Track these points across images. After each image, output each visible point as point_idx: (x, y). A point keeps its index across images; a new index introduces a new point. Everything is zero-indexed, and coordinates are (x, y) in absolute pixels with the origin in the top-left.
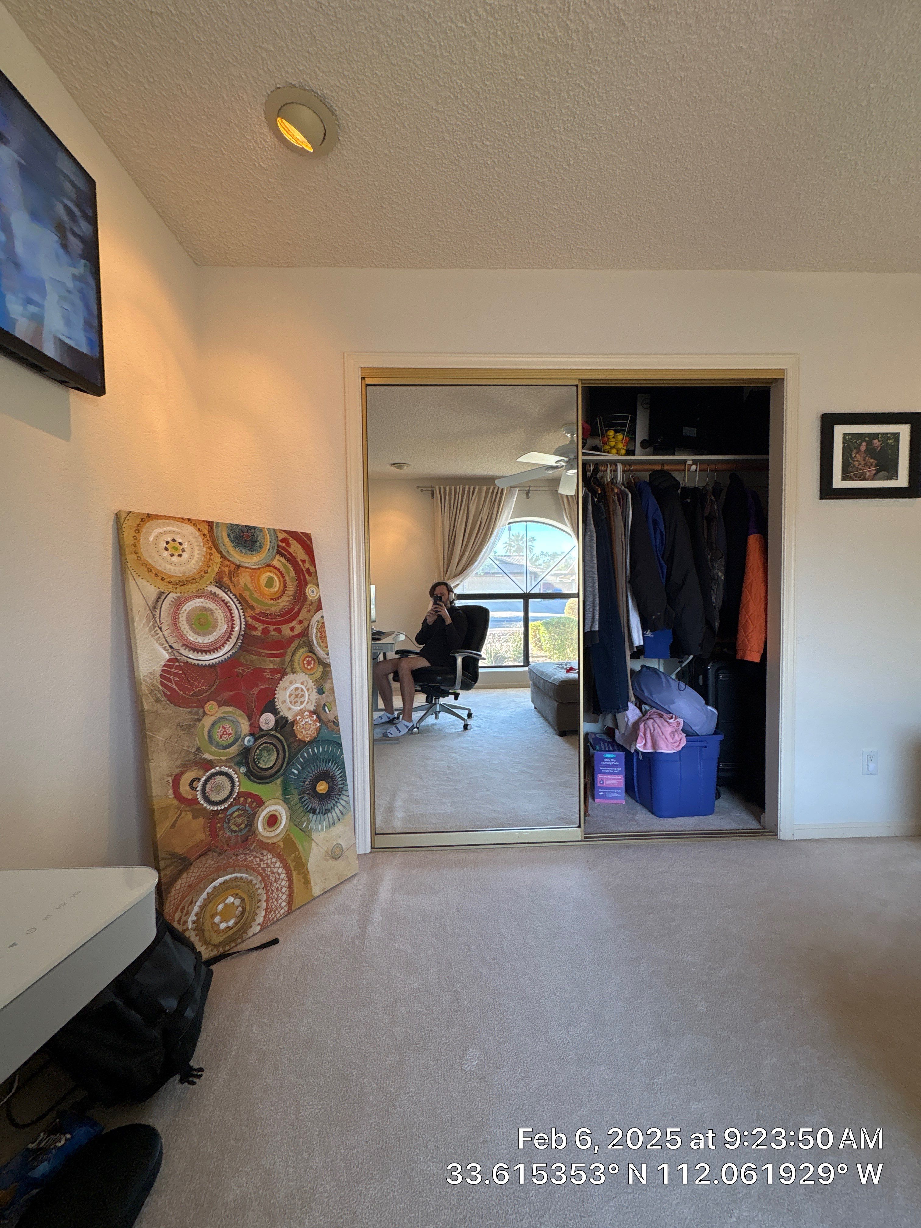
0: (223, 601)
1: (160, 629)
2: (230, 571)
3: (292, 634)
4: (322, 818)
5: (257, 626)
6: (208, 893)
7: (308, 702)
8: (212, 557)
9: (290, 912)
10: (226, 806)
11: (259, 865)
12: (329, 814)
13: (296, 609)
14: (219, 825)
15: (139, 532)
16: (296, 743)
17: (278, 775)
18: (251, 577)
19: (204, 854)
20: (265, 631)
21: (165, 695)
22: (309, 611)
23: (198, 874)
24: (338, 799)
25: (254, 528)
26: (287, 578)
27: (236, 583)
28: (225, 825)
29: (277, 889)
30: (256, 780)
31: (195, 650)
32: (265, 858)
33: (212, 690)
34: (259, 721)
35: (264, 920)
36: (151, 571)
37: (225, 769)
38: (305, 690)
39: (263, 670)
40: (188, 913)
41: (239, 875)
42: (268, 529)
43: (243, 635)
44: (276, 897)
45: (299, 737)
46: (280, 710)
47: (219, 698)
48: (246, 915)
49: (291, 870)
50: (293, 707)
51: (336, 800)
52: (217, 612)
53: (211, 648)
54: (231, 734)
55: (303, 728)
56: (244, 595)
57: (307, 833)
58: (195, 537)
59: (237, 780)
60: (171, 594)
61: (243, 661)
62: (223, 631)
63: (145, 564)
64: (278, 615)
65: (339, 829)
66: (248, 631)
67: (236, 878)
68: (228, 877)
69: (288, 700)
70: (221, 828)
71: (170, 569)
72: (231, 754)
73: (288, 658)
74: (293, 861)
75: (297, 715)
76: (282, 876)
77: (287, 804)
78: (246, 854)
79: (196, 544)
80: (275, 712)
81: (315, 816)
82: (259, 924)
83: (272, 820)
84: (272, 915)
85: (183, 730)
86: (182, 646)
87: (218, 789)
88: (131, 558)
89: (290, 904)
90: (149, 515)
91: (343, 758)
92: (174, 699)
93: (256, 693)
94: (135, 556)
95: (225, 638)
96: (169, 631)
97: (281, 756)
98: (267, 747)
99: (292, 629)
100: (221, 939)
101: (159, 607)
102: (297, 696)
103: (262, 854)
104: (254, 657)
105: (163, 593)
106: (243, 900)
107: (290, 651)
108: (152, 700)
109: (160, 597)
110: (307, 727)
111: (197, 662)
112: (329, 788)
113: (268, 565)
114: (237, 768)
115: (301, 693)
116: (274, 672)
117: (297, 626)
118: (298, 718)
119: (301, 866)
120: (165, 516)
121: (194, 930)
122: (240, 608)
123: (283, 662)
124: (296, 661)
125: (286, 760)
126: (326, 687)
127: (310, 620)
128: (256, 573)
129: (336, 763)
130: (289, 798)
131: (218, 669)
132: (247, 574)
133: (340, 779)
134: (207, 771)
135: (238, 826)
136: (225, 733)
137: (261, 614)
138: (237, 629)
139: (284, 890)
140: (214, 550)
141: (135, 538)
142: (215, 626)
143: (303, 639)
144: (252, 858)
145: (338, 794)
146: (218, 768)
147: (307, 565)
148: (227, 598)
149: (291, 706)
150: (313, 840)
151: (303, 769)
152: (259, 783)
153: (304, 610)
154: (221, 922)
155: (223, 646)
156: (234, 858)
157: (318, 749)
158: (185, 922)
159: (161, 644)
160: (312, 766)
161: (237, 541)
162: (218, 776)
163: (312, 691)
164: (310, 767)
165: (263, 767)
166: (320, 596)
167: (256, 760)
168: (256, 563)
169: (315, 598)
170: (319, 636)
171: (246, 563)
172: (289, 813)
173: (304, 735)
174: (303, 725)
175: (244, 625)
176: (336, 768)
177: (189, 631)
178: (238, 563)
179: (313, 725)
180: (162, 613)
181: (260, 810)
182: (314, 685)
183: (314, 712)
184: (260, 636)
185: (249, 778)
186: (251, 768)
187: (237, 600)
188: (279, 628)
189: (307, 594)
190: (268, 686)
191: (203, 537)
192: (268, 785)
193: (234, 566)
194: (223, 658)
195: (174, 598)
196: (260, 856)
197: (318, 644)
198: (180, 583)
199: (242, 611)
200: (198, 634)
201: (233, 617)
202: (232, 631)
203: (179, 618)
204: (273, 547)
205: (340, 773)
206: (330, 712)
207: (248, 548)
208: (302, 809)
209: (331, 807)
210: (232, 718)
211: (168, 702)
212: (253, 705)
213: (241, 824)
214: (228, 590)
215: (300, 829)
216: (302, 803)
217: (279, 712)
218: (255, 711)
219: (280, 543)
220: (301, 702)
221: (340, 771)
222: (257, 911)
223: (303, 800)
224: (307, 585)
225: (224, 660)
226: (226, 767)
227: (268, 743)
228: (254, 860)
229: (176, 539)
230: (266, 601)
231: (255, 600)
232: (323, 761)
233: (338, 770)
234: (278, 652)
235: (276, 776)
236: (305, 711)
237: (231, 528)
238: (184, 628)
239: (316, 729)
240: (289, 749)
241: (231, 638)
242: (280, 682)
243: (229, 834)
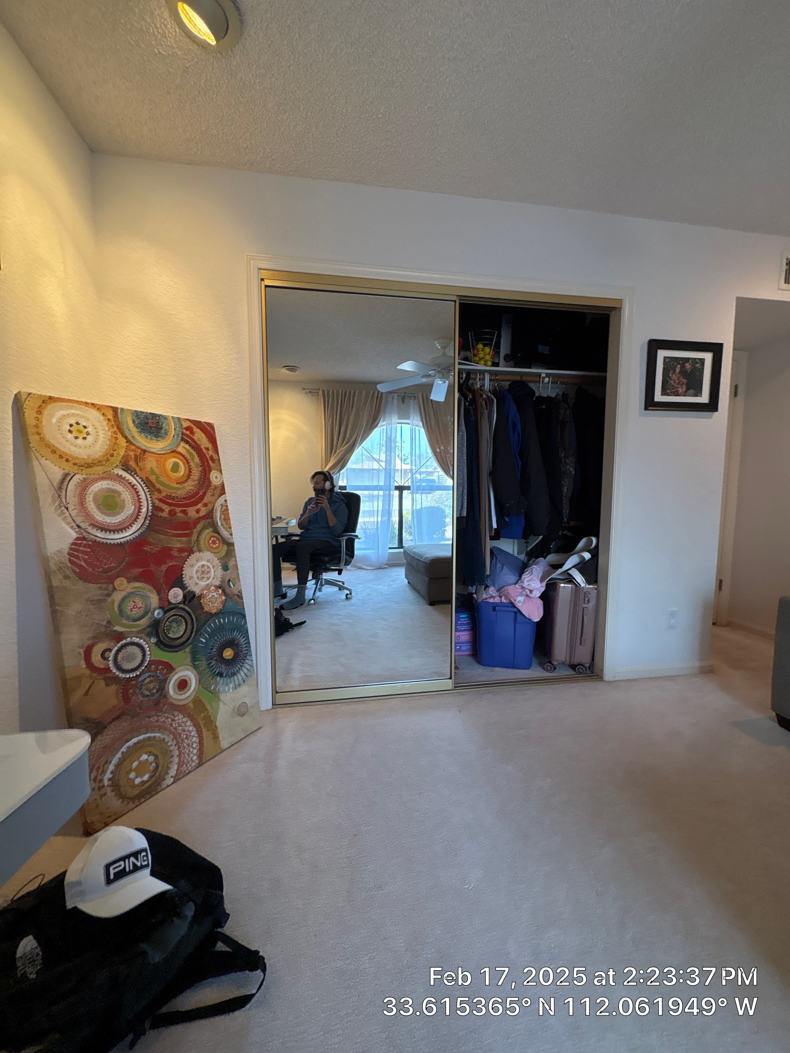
0: (130, 483)
1: (67, 508)
2: (136, 457)
3: (197, 516)
4: (229, 680)
5: (163, 508)
6: (123, 753)
7: (214, 578)
8: (118, 441)
9: (200, 764)
10: (138, 673)
11: (171, 725)
12: (235, 677)
13: (201, 493)
14: (131, 691)
15: (41, 413)
16: (203, 615)
17: (188, 643)
18: (157, 461)
19: (118, 718)
20: (172, 513)
21: (74, 571)
22: (213, 495)
23: (112, 736)
24: (243, 663)
25: (159, 416)
26: (192, 464)
27: (142, 467)
28: (137, 691)
29: (188, 745)
30: (167, 649)
31: (103, 529)
32: (176, 718)
33: (122, 566)
34: (168, 595)
35: (177, 772)
36: (55, 452)
37: (136, 640)
38: (211, 566)
39: (170, 549)
40: (104, 772)
41: (152, 735)
42: (172, 417)
43: (150, 516)
44: (187, 752)
45: (206, 609)
46: (187, 585)
47: (129, 575)
48: (160, 769)
49: (200, 727)
50: (200, 583)
51: (241, 664)
52: (124, 495)
53: (118, 528)
54: (141, 607)
55: (210, 602)
56: (151, 478)
57: (215, 694)
58: (99, 421)
60: (76, 476)
61: (152, 540)
62: (131, 512)
63: (48, 445)
64: (184, 498)
65: (244, 689)
66: (155, 512)
67: (149, 737)
68: (141, 737)
69: (195, 576)
70: (134, 693)
71: (75, 451)
72: (142, 625)
73: (194, 538)
74: (203, 719)
75: (204, 590)
76: (193, 733)
77: (196, 669)
78: (158, 716)
79: (101, 428)
80: (183, 587)
81: (222, 679)
82: (172, 777)
83: (183, 685)
84: (184, 768)
85: (93, 605)
86: (90, 525)
87: (131, 658)
88: (33, 439)
89: (200, 757)
90: (50, 398)
91: (247, 627)
92: (83, 576)
93: (164, 569)
94: (37, 437)
95: (133, 518)
96: (76, 511)
97: (190, 627)
98: (176, 619)
99: (198, 511)
100: (136, 792)
101: (65, 488)
102: (204, 572)
103: (173, 715)
104: (162, 537)
105: (68, 474)
106: (156, 757)
107: (196, 531)
108: (60, 577)
109: (66, 477)
110: (214, 600)
111: (105, 541)
112: (235, 654)
113: (173, 452)
114: (147, 639)
115: (207, 570)
116: (181, 550)
117: (202, 508)
118: (205, 592)
119: (210, 724)
120: (67, 400)
121: (111, 786)
122: (147, 490)
123: (190, 542)
124: (202, 540)
125: (195, 630)
126: (231, 564)
127: (215, 503)
128: (161, 458)
129: (240, 632)
130: (198, 664)
131: (127, 547)
132: (152, 459)
133: (244, 646)
134: (118, 642)
135: (150, 691)
136: (135, 606)
137: (168, 497)
138: (144, 510)
139: (195, 745)
140: (119, 435)
141: (37, 418)
142: (123, 507)
143: (209, 520)
144: (164, 719)
145: (242, 659)
146: (129, 639)
147: (211, 452)
148: (134, 482)
149: (198, 581)
150: (220, 700)
151: (210, 638)
152: (170, 652)
153: (209, 494)
154: (137, 777)
155: (131, 526)
156: (147, 719)
157: (224, 620)
158: (101, 780)
159: (68, 524)
160: (218, 635)
161: (142, 427)
162: (130, 646)
163: (218, 567)
164: (217, 636)
165: (173, 637)
166: (223, 481)
167: (166, 631)
168: (160, 448)
169: (219, 484)
170: (223, 518)
171: (151, 448)
172: (198, 678)
173: (211, 608)
174: (209, 598)
175: (151, 506)
176: (241, 636)
177: (96, 511)
178: (144, 448)
179: (219, 599)
180: (68, 494)
181: (171, 675)
182: (219, 562)
183: (220, 587)
184: (167, 517)
185: (159, 647)
186: (162, 638)
187: (144, 483)
188: (185, 510)
189: (211, 479)
190: (176, 564)
191: (108, 422)
192: (178, 653)
193: (140, 451)
194: (131, 537)
195: (79, 479)
196: (172, 716)
197: (222, 525)
198: (86, 466)
199: (149, 493)
200: (106, 514)
201: (140, 499)
202: (139, 512)
203: (85, 499)
204: (178, 435)
205: (244, 641)
206: (234, 586)
207: (154, 434)
208: (210, 673)
209: (237, 671)
210: (142, 593)
211: (77, 578)
212: (162, 581)
213: (153, 689)
214: (135, 474)
215: (208, 691)
216: (210, 668)
217: (187, 587)
218: (164, 587)
219: (184, 431)
220: (207, 578)
221: (244, 639)
222: (170, 766)
223: (211, 665)
224: (211, 471)
225: (132, 539)
226: (137, 638)
227: (177, 615)
228: (166, 721)
229: (79, 422)
230: (172, 485)
231: (162, 483)
232: (229, 631)
233: (242, 638)
234: (185, 532)
235: (186, 644)
236: (211, 586)
237: (135, 414)
238: (92, 509)
239: (222, 602)
240: (196, 620)
241: (138, 518)
242: (187, 559)
243: (141, 698)
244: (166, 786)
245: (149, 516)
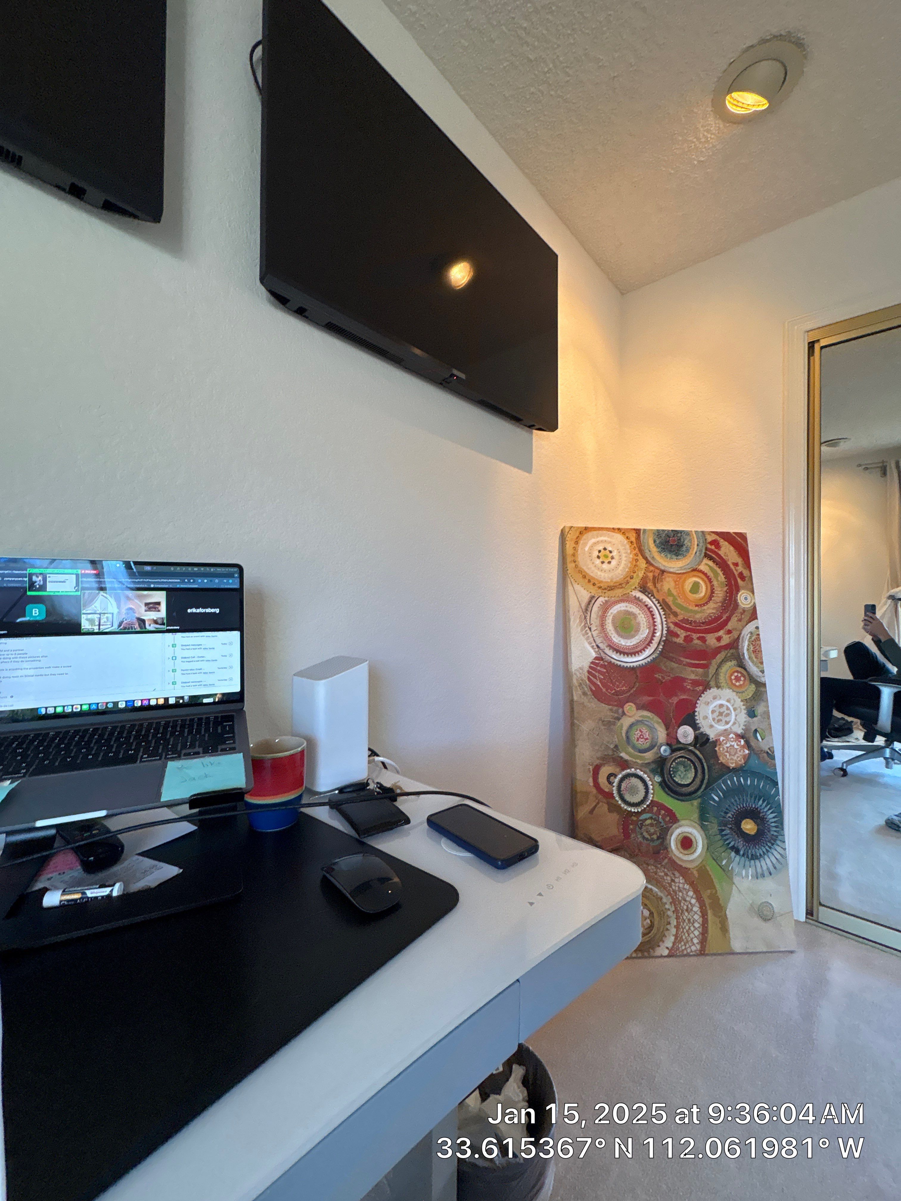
0: (646, 606)
1: (590, 629)
2: (654, 577)
3: (718, 644)
4: (747, 863)
5: (679, 633)
7: (734, 723)
8: (638, 563)
9: (702, 953)
10: (640, 810)
11: (670, 885)
12: (757, 861)
13: (724, 618)
14: (631, 827)
15: (577, 544)
16: (717, 767)
17: (696, 795)
18: (675, 582)
20: (688, 639)
21: (591, 690)
22: (740, 620)
24: (770, 848)
25: (681, 532)
26: (715, 583)
27: (659, 588)
28: (637, 828)
29: (689, 920)
31: (618, 651)
32: (677, 880)
33: (632, 691)
34: (677, 732)
35: (673, 946)
36: (585, 577)
37: (641, 773)
38: (732, 709)
39: (684, 680)
41: (649, 886)
42: (696, 532)
43: (665, 641)
44: (687, 928)
45: (722, 760)
46: (700, 725)
47: (638, 701)
48: (654, 931)
49: (705, 905)
50: (715, 725)
51: (767, 847)
52: (639, 616)
53: (632, 651)
54: (647, 739)
55: (727, 752)
56: (667, 600)
57: (727, 873)
58: (623, 545)
59: (651, 787)
60: (600, 598)
61: (663, 667)
62: (645, 635)
63: (581, 571)
64: (703, 623)
65: (768, 884)
66: (669, 637)
69: (710, 716)
70: (634, 831)
71: (601, 575)
72: (647, 759)
73: (712, 670)
74: (709, 897)
75: (720, 735)
76: (696, 909)
77: (704, 831)
78: (657, 868)
79: (624, 551)
80: (695, 726)
81: (738, 858)
82: (667, 948)
83: (687, 843)
84: (682, 946)
85: (604, 725)
86: (607, 647)
87: (633, 790)
88: (570, 566)
89: (703, 944)
90: (586, 529)
91: (779, 799)
92: (597, 694)
93: (675, 703)
94: (573, 565)
95: (647, 642)
96: (597, 632)
97: (700, 776)
98: (685, 762)
99: (719, 639)
101: (590, 610)
102: (721, 714)
103: (674, 874)
104: (675, 665)
105: (594, 597)
106: (651, 913)
107: (715, 662)
108: (580, 692)
109: (592, 600)
110: (733, 751)
111: (619, 663)
112: (758, 830)
113: (695, 570)
114: (652, 776)
115: (726, 712)
116: (695, 683)
117: (724, 636)
118: (722, 738)
119: (719, 908)
120: (599, 528)
122: (662, 613)
123: (706, 674)
124: (721, 674)
125: (705, 781)
126: (760, 709)
127: (742, 630)
128: (680, 578)
129: (768, 804)
130: (707, 825)
131: (638, 672)
132: (670, 579)
133: (773, 824)
134: (623, 770)
135: (651, 835)
136: (641, 736)
137: (685, 620)
138: (658, 634)
139: (697, 925)
140: (640, 557)
141: (575, 548)
142: (637, 631)
143: (732, 651)
144: (662, 874)
145: (769, 842)
146: (633, 770)
147: (740, 568)
148: (650, 604)
149: (713, 723)
150: (734, 883)
151: (725, 798)
152: (673, 797)
153: (734, 619)
155: (644, 651)
156: (645, 866)
157: (746, 780)
159: (590, 643)
160: (736, 798)
161: (663, 547)
162: (633, 778)
163: (741, 712)
164: (734, 798)
165: (679, 782)
166: (754, 603)
167: (672, 773)
168: (680, 567)
169: (749, 606)
170: (752, 649)
171: (671, 568)
172: (706, 842)
173: (728, 759)
174: (727, 747)
175: (666, 630)
176: (769, 810)
177: (613, 632)
178: (663, 568)
179: (740, 751)
180: (592, 616)
181: (674, 826)
182: (744, 705)
183: (742, 736)
184: (681, 644)
185: (663, 789)
186: (666, 779)
187: (660, 606)
188: (703, 637)
189: (739, 601)
190: (688, 697)
191: (630, 544)
192: (683, 803)
193: (659, 571)
194: (643, 662)
195: (602, 602)
196: (672, 875)
197: (750, 658)
198: (609, 588)
199: (664, 616)
200: (622, 637)
201: (655, 622)
202: (653, 636)
203: (605, 620)
204: (701, 551)
205: (774, 818)
206: (762, 739)
207: (674, 553)
208: (721, 843)
209: (760, 855)
210: (649, 724)
211: (593, 696)
212: (671, 714)
213: (653, 834)
214: (652, 596)
215: (719, 865)
216: (723, 836)
217: (699, 728)
218: (674, 721)
219: (709, 546)
220: (726, 721)
221: (773, 815)
222: (666, 933)
223: (723, 833)
224: (738, 591)
225: (644, 664)
226: (642, 771)
227: (686, 758)
228: (665, 878)
229: (607, 548)
230: (690, 608)
231: (679, 606)
232: (751, 797)
233: (772, 813)
234: (701, 662)
235: (693, 796)
236: (731, 733)
237: (657, 534)
238: (610, 630)
239: (744, 756)
240: (709, 771)
241: (652, 643)
242: (702, 695)
243: (641, 839)
244: (659, 955)
245: (663, 641)
